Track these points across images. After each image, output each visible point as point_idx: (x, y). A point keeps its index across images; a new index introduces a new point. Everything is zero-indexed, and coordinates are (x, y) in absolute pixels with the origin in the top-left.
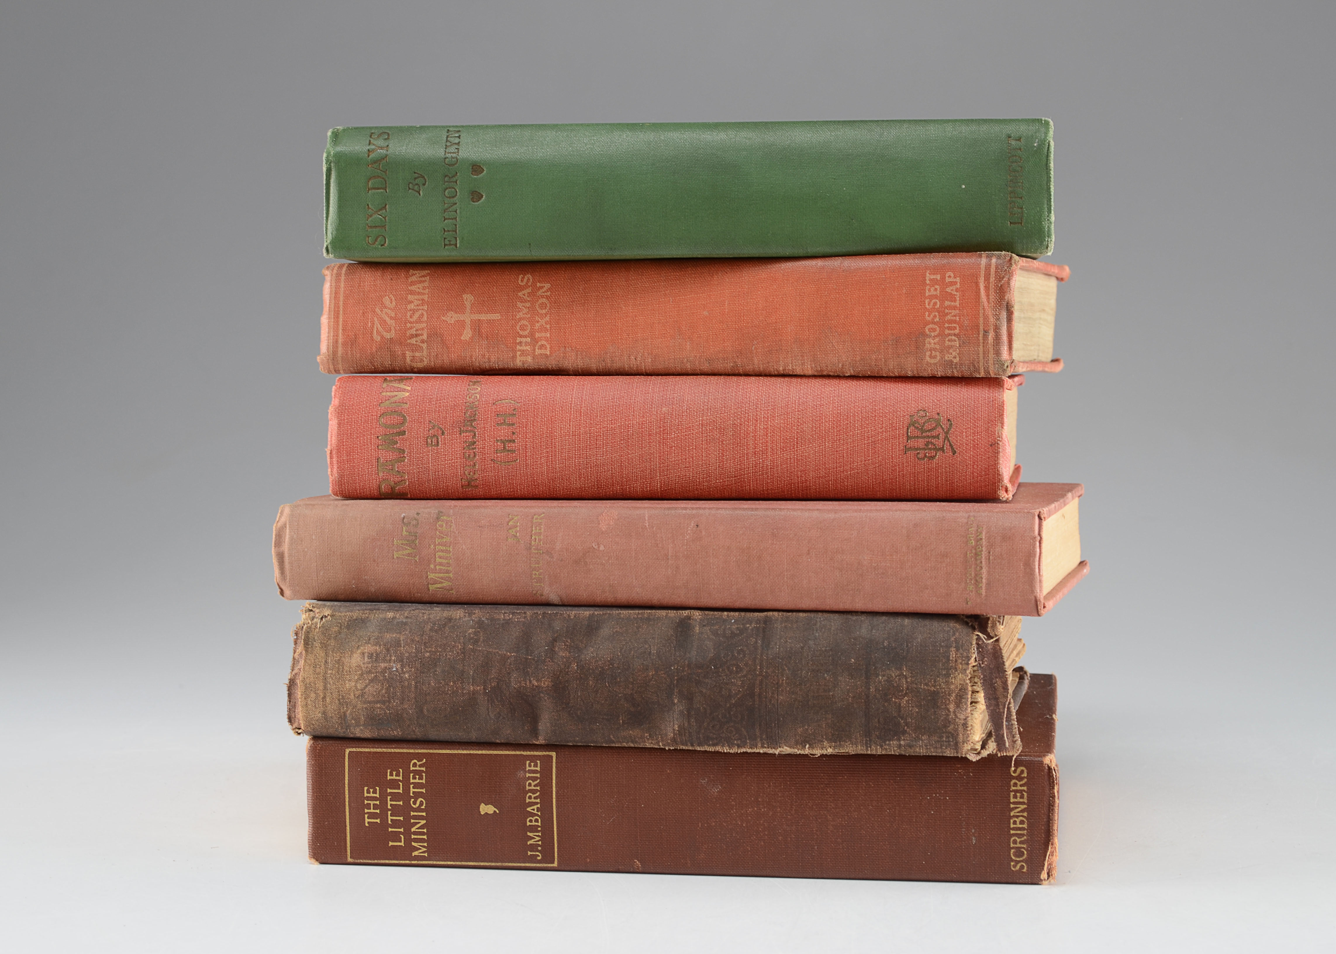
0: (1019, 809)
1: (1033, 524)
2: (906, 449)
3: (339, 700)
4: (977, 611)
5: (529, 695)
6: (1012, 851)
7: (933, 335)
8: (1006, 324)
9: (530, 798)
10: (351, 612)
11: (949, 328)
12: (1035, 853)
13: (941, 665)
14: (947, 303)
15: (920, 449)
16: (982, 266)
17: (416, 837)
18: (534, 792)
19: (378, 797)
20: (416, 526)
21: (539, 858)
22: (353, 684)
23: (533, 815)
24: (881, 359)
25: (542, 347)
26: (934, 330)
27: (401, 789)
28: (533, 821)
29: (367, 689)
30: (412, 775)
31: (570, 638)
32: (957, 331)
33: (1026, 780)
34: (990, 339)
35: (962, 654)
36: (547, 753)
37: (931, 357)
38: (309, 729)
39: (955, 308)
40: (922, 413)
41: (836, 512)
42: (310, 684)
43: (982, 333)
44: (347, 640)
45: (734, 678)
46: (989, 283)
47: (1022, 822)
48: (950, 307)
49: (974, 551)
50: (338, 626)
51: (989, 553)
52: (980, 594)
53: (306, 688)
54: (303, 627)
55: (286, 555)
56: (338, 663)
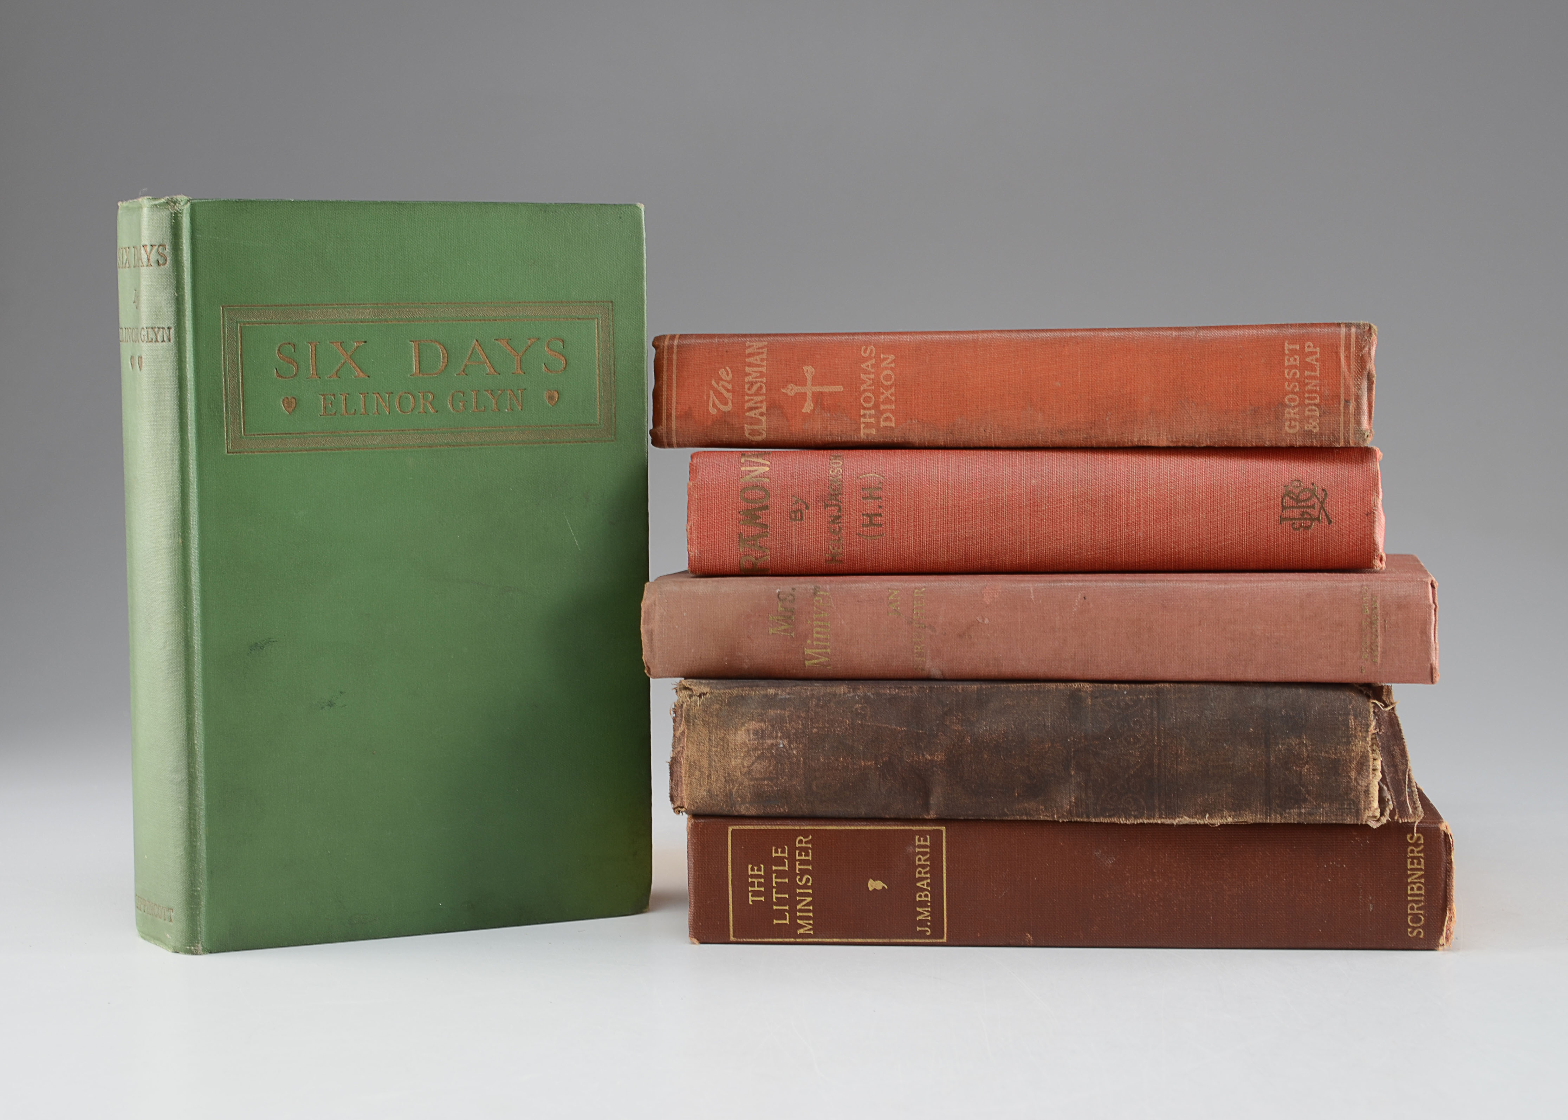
0: (1417, 876)
1: (1427, 592)
2: (1282, 519)
3: (725, 777)
4: (1371, 680)
5: (922, 769)
6: (1410, 917)
7: (1293, 405)
8: (1366, 393)
9: (920, 872)
10: (730, 688)
11: (1309, 398)
12: (1432, 919)
13: (1340, 733)
14: (1307, 373)
15: (1295, 519)
16: (1342, 336)
17: (801, 914)
18: (923, 867)
19: (763, 874)
20: (793, 601)
21: (928, 934)
22: (739, 761)
23: (923, 890)
24: (1239, 430)
25: (887, 419)
26: (1294, 400)
27: (787, 866)
28: (923, 897)
29: (754, 767)
30: (797, 852)
31: (961, 712)
32: (1317, 401)
33: (1422, 847)
34: (1351, 408)
35: (1361, 722)
36: (937, 828)
37: (1290, 427)
38: (692, 808)
39: (1315, 378)
40: (1296, 483)
41: (1226, 582)
42: (694, 762)
43: (1342, 403)
44: (730, 717)
45: (1132, 749)
46: (1349, 353)
47: (1419, 889)
48: (1310, 377)
49: (1369, 620)
50: (719, 704)
51: (1385, 621)
52: (1375, 663)
53: (690, 766)
54: (682, 705)
55: (656, 632)
56: (723, 741)
